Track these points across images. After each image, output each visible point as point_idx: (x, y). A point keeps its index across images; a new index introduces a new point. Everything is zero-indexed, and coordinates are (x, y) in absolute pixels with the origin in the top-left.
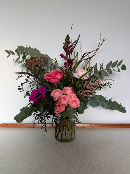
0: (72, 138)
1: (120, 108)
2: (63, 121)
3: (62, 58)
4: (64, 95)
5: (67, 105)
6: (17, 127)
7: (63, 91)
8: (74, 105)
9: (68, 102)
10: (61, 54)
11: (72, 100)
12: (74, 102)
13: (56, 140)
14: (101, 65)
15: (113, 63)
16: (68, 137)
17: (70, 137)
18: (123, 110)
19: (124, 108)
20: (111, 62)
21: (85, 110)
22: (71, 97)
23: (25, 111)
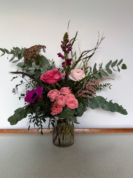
0: (70, 142)
1: (121, 110)
2: (61, 124)
3: (60, 57)
4: (61, 95)
5: (64, 106)
6: (13, 133)
7: (60, 91)
8: (72, 106)
9: (66, 103)
10: (58, 53)
11: (70, 100)
12: (72, 102)
13: (54, 145)
14: (101, 64)
15: (112, 62)
16: (66, 142)
17: (69, 142)
18: (124, 112)
19: (125, 110)
20: (111, 61)
21: (84, 113)
22: (69, 98)
23: (20, 113)
